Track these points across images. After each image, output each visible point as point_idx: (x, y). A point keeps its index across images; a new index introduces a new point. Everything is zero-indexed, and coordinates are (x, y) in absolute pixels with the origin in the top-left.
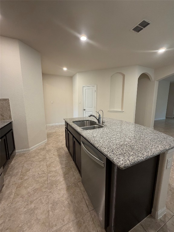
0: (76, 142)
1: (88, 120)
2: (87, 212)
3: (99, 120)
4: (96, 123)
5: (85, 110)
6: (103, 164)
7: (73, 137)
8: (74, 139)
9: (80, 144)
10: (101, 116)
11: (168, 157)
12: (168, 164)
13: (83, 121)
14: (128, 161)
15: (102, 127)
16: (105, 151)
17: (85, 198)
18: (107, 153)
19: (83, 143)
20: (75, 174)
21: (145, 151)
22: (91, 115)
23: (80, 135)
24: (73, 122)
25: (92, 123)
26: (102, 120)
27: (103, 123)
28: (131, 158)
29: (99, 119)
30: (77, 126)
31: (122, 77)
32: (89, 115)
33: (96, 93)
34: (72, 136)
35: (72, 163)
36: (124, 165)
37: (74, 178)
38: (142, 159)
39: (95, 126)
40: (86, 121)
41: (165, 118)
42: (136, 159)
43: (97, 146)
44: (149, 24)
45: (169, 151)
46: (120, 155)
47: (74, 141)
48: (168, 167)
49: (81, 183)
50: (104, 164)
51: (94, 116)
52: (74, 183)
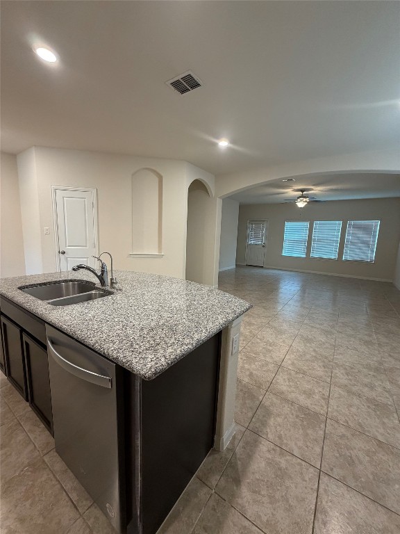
0: (32, 344)
1: (71, 281)
2: (72, 522)
3: (101, 278)
4: (95, 284)
5: (64, 253)
6: (107, 381)
7: (22, 330)
8: (26, 338)
9: (45, 347)
10: (109, 268)
11: (233, 335)
12: (234, 346)
13: (55, 283)
14: (163, 359)
15: (110, 293)
16: (112, 349)
17: (68, 486)
18: (118, 352)
19: (53, 343)
20: (32, 436)
21: (196, 331)
22: (80, 267)
23: (42, 321)
24: (20, 288)
25: (84, 287)
26: (109, 277)
27: (112, 283)
28: (170, 350)
29: (102, 274)
30: (32, 298)
31: (157, 180)
32: (75, 265)
33: (95, 210)
34: (18, 331)
35: (25, 408)
36: (153, 370)
37: (31, 447)
38: (190, 347)
39: (93, 292)
40: (66, 281)
41: (235, 266)
42: (178, 352)
43: (91, 341)
44: (198, 85)
45: (235, 323)
46: (147, 349)
47: (27, 344)
48: (234, 352)
49: (56, 454)
50: (111, 381)
51: (88, 269)
52: (29, 465)
